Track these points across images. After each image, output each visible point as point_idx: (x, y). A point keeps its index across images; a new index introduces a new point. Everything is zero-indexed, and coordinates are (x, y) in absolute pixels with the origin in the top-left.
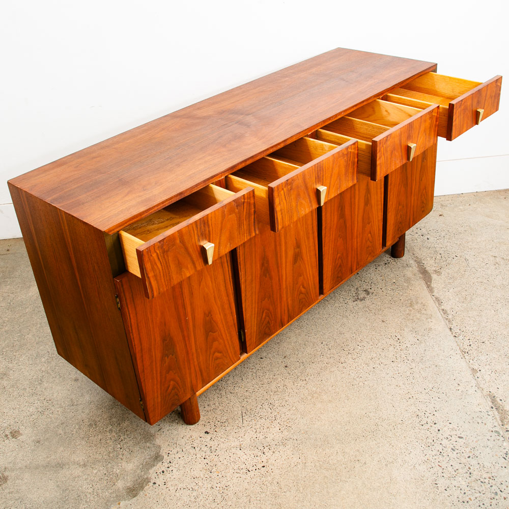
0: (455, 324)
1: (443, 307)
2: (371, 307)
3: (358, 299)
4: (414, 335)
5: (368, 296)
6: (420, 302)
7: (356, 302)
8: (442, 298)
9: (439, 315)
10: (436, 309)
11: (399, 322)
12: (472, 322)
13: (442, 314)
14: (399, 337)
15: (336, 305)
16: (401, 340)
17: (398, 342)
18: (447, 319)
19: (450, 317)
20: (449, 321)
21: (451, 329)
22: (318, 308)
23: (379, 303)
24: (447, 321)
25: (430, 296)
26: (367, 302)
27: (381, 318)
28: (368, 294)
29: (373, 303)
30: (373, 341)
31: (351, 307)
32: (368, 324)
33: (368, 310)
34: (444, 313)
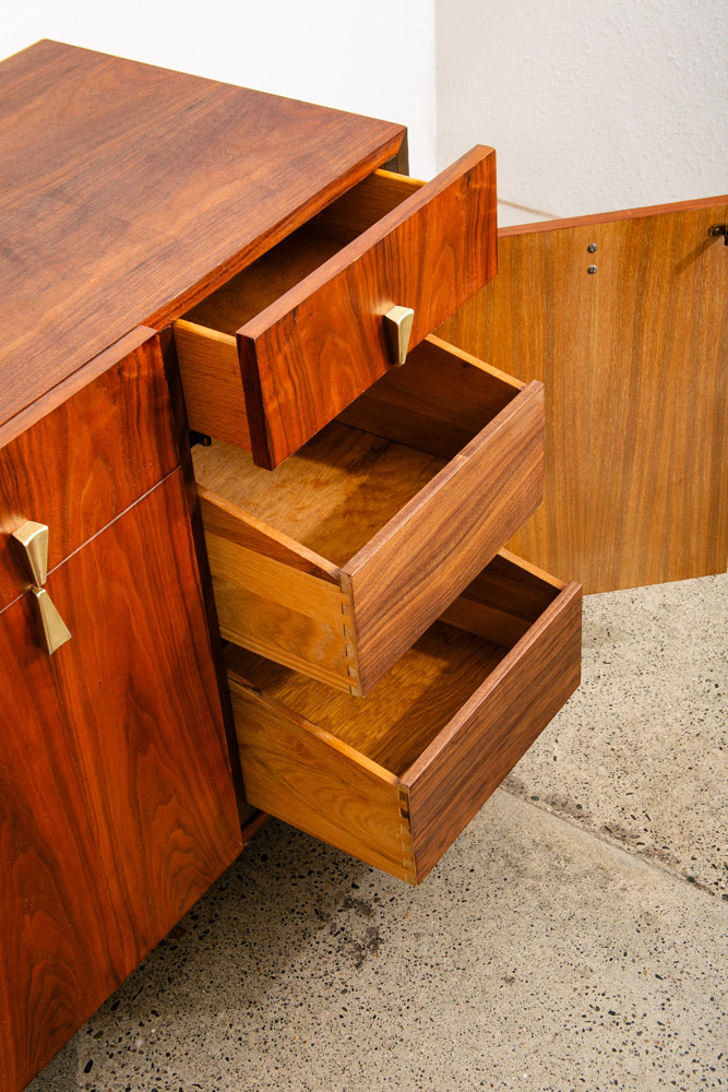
0: (686, 858)
1: (598, 822)
2: (424, 951)
3: (359, 948)
4: (633, 969)
5: (378, 917)
6: (527, 843)
7: (367, 967)
8: (562, 791)
9: (614, 852)
10: (590, 839)
11: (550, 952)
12: (710, 822)
13: (620, 843)
14: (606, 1005)
15: (323, 1018)
16: (625, 1012)
17: (622, 1025)
18: (648, 853)
19: (647, 839)
20: (662, 858)
21: (691, 880)
22: (283, 1071)
23: (432, 923)
24: (656, 860)
25: (528, 806)
26: (398, 941)
27: (488, 971)
28: (369, 912)
29: (417, 935)
30: (557, 1071)
31: (373, 992)
32: (482, 1019)
33: (427, 969)
34: (623, 838)
